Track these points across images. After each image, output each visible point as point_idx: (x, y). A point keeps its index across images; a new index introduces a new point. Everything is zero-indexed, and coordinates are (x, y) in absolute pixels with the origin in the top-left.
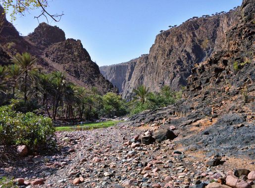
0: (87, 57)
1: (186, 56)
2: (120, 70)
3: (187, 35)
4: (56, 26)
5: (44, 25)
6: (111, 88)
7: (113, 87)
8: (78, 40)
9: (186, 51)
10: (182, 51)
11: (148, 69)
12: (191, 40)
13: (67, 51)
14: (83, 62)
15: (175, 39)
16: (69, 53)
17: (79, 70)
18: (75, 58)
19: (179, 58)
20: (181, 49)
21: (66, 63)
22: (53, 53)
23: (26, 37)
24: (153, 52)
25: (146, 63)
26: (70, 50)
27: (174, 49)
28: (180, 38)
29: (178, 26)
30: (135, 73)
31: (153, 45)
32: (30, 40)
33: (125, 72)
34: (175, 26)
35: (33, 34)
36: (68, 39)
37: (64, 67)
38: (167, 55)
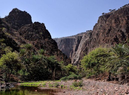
0: (49, 36)
1: (121, 35)
2: (69, 42)
3: (123, 18)
4: (25, 11)
5: (16, 10)
6: (66, 59)
7: (67, 59)
8: (42, 23)
9: (121, 31)
10: (118, 31)
11: (92, 43)
12: (126, 22)
13: (35, 31)
14: (46, 39)
15: (113, 21)
16: (36, 33)
17: (44, 46)
18: (40, 36)
19: (116, 36)
20: (118, 29)
21: (34, 40)
22: (25, 32)
23: (3, 19)
24: (96, 30)
25: (90, 38)
26: (37, 31)
27: (112, 29)
28: (117, 20)
29: (116, 10)
30: (81, 45)
31: (96, 24)
32: (7, 21)
33: (72, 44)
34: (114, 10)
35: (8, 16)
36: (35, 23)
37: (33, 43)
38: (107, 34)
